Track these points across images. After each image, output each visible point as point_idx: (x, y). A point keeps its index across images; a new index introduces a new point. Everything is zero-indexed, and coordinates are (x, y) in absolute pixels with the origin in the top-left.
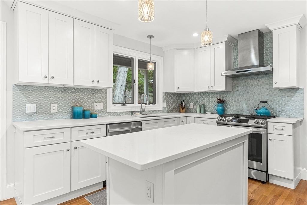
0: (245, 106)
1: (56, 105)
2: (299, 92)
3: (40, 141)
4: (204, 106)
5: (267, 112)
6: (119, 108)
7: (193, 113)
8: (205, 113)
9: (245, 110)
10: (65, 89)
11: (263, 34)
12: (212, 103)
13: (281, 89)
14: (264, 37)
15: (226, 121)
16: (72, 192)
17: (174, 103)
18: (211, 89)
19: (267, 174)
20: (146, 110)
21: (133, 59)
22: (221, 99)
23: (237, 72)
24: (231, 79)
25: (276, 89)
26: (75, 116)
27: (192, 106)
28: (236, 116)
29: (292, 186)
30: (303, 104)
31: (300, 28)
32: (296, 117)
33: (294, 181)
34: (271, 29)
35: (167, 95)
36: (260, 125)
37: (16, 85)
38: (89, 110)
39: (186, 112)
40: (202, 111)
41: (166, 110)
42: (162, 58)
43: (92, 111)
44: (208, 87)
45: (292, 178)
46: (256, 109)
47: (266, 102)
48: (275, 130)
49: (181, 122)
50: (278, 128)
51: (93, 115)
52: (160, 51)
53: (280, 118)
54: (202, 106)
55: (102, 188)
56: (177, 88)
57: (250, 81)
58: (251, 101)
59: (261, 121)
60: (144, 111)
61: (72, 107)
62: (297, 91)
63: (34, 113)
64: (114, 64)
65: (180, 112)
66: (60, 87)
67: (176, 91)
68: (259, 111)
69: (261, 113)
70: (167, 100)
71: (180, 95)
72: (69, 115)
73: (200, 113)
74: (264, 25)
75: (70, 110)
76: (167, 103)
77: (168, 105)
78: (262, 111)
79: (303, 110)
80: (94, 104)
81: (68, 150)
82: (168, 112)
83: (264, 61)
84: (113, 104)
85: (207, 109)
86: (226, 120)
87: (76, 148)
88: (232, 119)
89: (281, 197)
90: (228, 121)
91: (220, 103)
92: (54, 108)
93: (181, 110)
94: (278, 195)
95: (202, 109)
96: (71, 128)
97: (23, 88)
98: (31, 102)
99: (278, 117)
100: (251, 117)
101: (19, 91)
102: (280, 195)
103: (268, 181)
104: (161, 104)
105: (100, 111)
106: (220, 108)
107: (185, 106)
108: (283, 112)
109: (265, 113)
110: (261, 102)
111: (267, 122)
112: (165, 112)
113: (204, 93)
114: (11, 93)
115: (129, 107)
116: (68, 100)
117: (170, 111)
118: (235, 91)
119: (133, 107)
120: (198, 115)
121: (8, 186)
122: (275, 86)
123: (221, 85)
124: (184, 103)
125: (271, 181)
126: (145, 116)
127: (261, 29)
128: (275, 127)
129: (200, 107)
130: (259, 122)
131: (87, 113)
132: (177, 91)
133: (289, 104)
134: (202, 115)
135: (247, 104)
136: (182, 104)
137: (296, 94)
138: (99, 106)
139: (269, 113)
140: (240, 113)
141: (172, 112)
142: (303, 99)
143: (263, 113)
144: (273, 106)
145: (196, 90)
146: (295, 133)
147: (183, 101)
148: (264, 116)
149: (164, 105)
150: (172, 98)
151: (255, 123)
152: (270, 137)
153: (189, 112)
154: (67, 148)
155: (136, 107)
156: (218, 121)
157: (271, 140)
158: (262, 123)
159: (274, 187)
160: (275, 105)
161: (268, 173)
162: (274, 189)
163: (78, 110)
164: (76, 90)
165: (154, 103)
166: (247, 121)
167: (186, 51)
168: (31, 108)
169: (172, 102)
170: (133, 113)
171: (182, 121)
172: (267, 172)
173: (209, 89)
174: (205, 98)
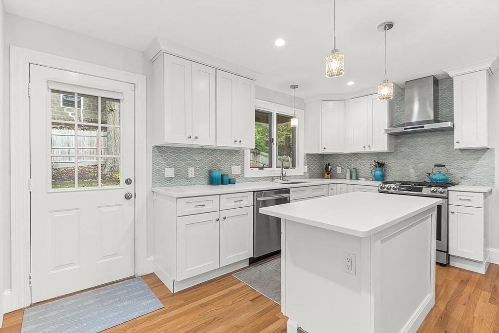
0: (412, 171)
1: (193, 169)
2: (487, 154)
3: (191, 209)
4: (356, 171)
5: (445, 178)
6: (257, 173)
7: (341, 178)
8: (357, 178)
10: (203, 150)
11: (438, 81)
12: (366, 167)
13: (462, 150)
14: (439, 84)
15: (392, 190)
16: (220, 269)
17: (316, 166)
18: (367, 150)
19: (447, 255)
20: (287, 175)
21: (271, 114)
22: (380, 162)
23: (405, 129)
24: (394, 136)
25: (456, 149)
26: (212, 181)
27: (339, 170)
28: (403, 183)
29: (482, 270)
30: (494, 169)
31: (490, 73)
32: (484, 185)
33: (484, 264)
34: (451, 75)
35: (308, 155)
36: (439, 194)
37: (156, 146)
38: (227, 175)
39: (331, 178)
40: (354, 177)
41: (307, 175)
42: (304, 111)
43: (230, 177)
44: (364, 147)
45: (482, 260)
46: (429, 175)
47: (444, 166)
48: (460, 201)
49: (330, 190)
50: (462, 198)
51: (232, 181)
52: (301, 103)
53: (462, 186)
54: (354, 171)
55: (248, 265)
56: (323, 148)
57: (419, 139)
58: (421, 165)
59: (441, 189)
60: (285, 176)
61: (210, 171)
62: (485, 152)
63: (172, 178)
64: (256, 121)
65: (323, 177)
66: (197, 148)
67: (321, 152)
68: (435, 177)
69: (436, 180)
70: (308, 163)
71: (323, 156)
72: (206, 181)
73: (351, 178)
74: (442, 70)
75: (207, 174)
76: (308, 167)
77: (309, 169)
78: (438, 177)
79: (494, 176)
80: (231, 168)
81: (218, 220)
82: (310, 178)
83: (439, 114)
84: (251, 167)
85: (360, 174)
86: (391, 188)
87: (225, 218)
88: (400, 186)
89: (470, 282)
90: (394, 189)
91: (379, 167)
92: (191, 172)
93: (326, 175)
94: (465, 280)
95: (354, 174)
96: (220, 195)
97: (162, 150)
98: (169, 165)
99: (458, 184)
100: (425, 184)
101: (158, 153)
102: (468, 281)
103: (449, 263)
104: (301, 168)
105: (238, 176)
106: (378, 173)
107: (331, 170)
108: (465, 178)
109: (442, 180)
110: (436, 166)
111: (448, 191)
112: (306, 178)
113: (356, 155)
114: (151, 155)
115: (267, 172)
116: (205, 163)
117: (311, 177)
118: (398, 152)
119: (272, 171)
120: (348, 181)
121: (148, 259)
122: (456, 146)
123: (382, 144)
124: (330, 167)
125: (452, 263)
126: (286, 182)
127: (436, 75)
128: (459, 197)
129: (351, 172)
130: (436, 191)
131: (225, 179)
132: (323, 152)
133: (473, 169)
134: (354, 182)
135: (415, 168)
136: (327, 168)
137: (484, 155)
138: (236, 170)
139: (447, 180)
140: (406, 179)
141: (314, 178)
142: (494, 163)
143: (440, 180)
144: (451, 171)
145: (347, 151)
146: (485, 204)
147: (329, 164)
148: (442, 184)
149: (306, 169)
150: (315, 160)
151: (433, 192)
152: (451, 209)
153: (335, 178)
154: (217, 218)
155: (274, 171)
156: (380, 189)
157: (453, 213)
158: (441, 192)
159: (457, 271)
160: (454, 169)
161: (449, 254)
162: (458, 273)
163: (217, 174)
164: (213, 151)
165: (294, 166)
166: (420, 190)
167: (331, 103)
168: (169, 172)
169: (314, 165)
170: (272, 179)
171: (332, 189)
172: (447, 252)
173: (365, 149)
174: (356, 160)
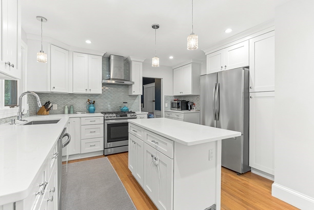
0: (109, 106)
7: (56, 114)
8: (75, 113)
9: (109, 109)
18: (88, 92)
23: (115, 82)
40: (72, 112)
42: (27, 46)
44: (86, 90)
46: (121, 108)
47: (127, 103)
54: (72, 107)
56: (52, 88)
62: (137, 97)
73: (69, 113)
76: (29, 105)
85: (76, 110)
88: (116, 115)
106: (92, 108)
110: (123, 103)
120: (66, 115)
123: (98, 89)
129: (69, 108)
132: (52, 91)
134: (72, 115)
141: (33, 115)
147: (49, 102)
151: (132, 116)
156: (106, 118)
169: (32, 103)
173: (86, 92)
174: (72, 99)
